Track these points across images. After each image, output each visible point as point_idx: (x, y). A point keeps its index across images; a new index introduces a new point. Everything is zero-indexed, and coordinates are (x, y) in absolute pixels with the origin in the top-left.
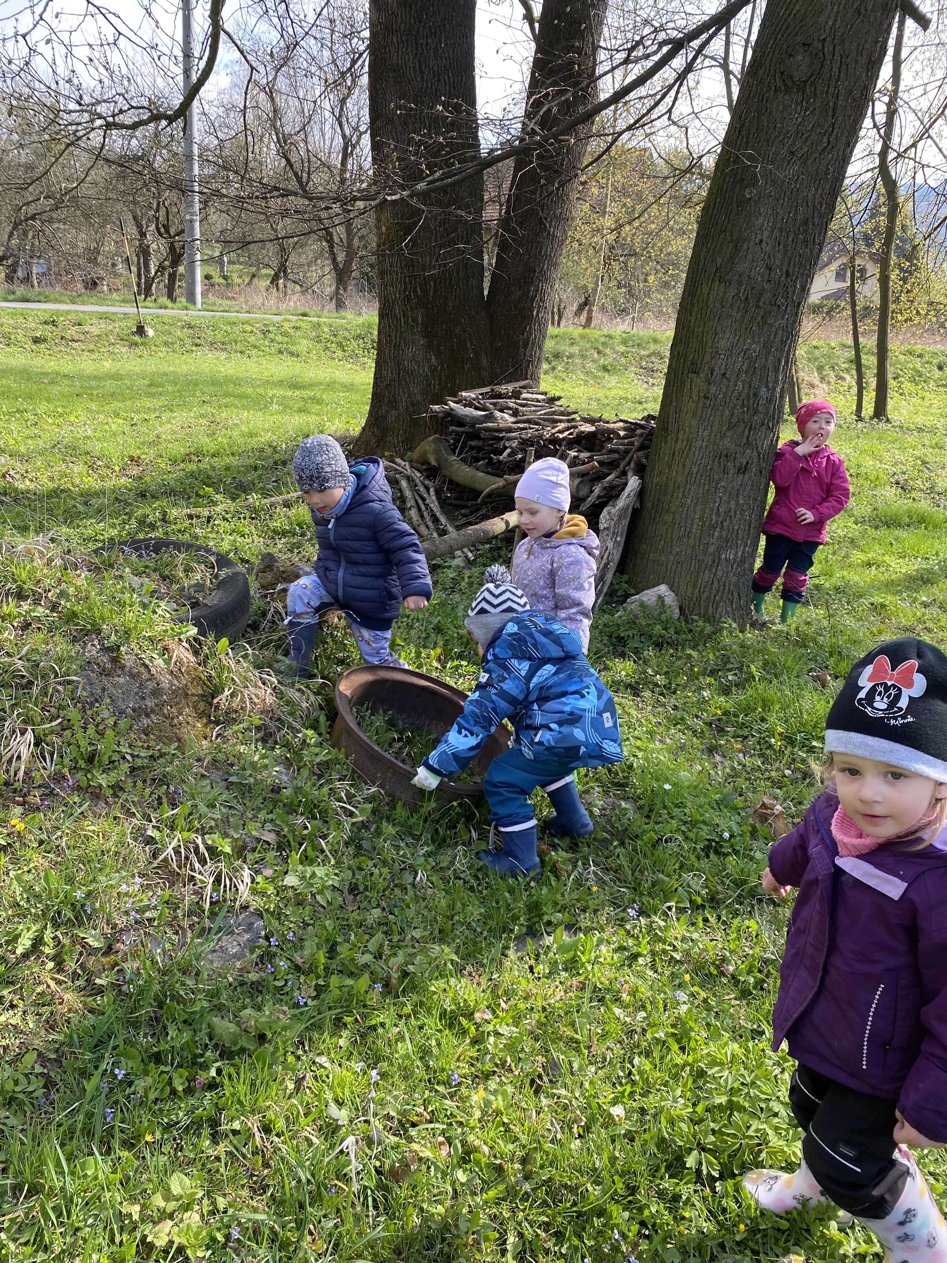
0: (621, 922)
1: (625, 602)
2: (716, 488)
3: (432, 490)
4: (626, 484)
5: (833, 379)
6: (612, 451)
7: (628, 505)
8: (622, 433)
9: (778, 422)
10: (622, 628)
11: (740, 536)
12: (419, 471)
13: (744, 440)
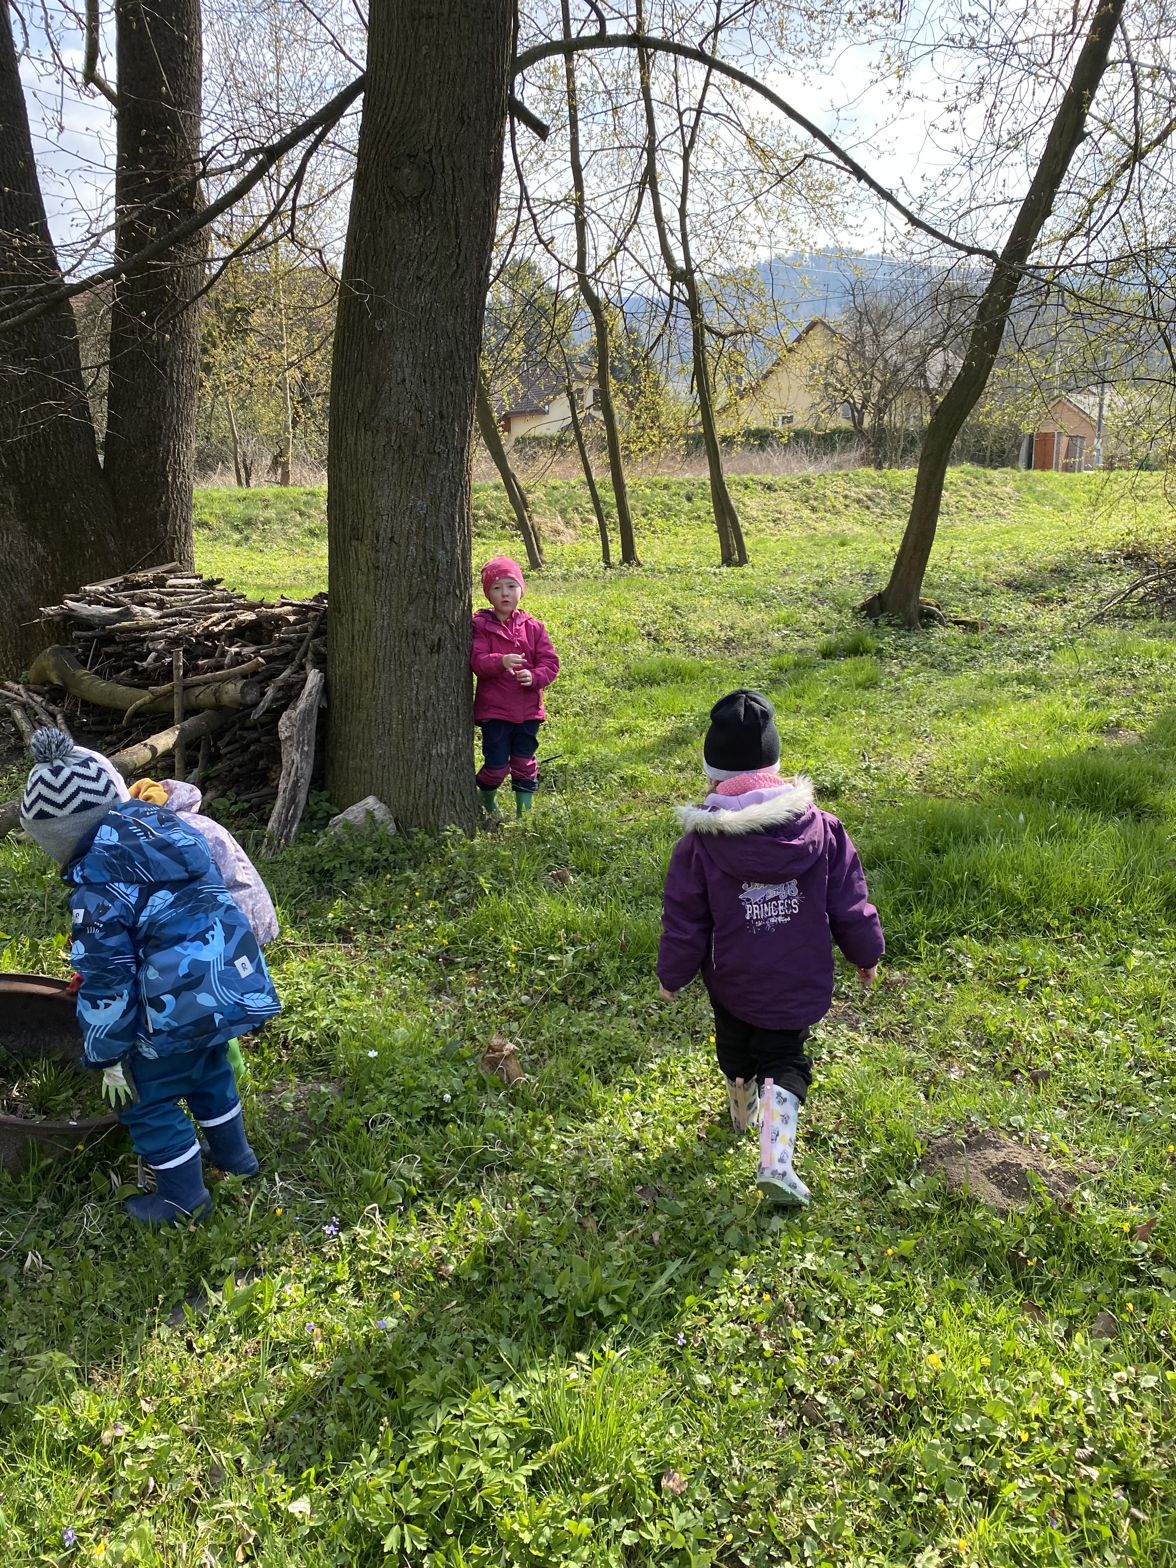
0: (317, 1246)
1: (326, 825)
2: (410, 674)
3: (59, 717)
4: (305, 680)
5: (579, 523)
6: (282, 641)
7: (311, 706)
8: (292, 618)
9: (466, 589)
10: (326, 859)
11: (449, 725)
12: (39, 694)
13: (431, 614)
